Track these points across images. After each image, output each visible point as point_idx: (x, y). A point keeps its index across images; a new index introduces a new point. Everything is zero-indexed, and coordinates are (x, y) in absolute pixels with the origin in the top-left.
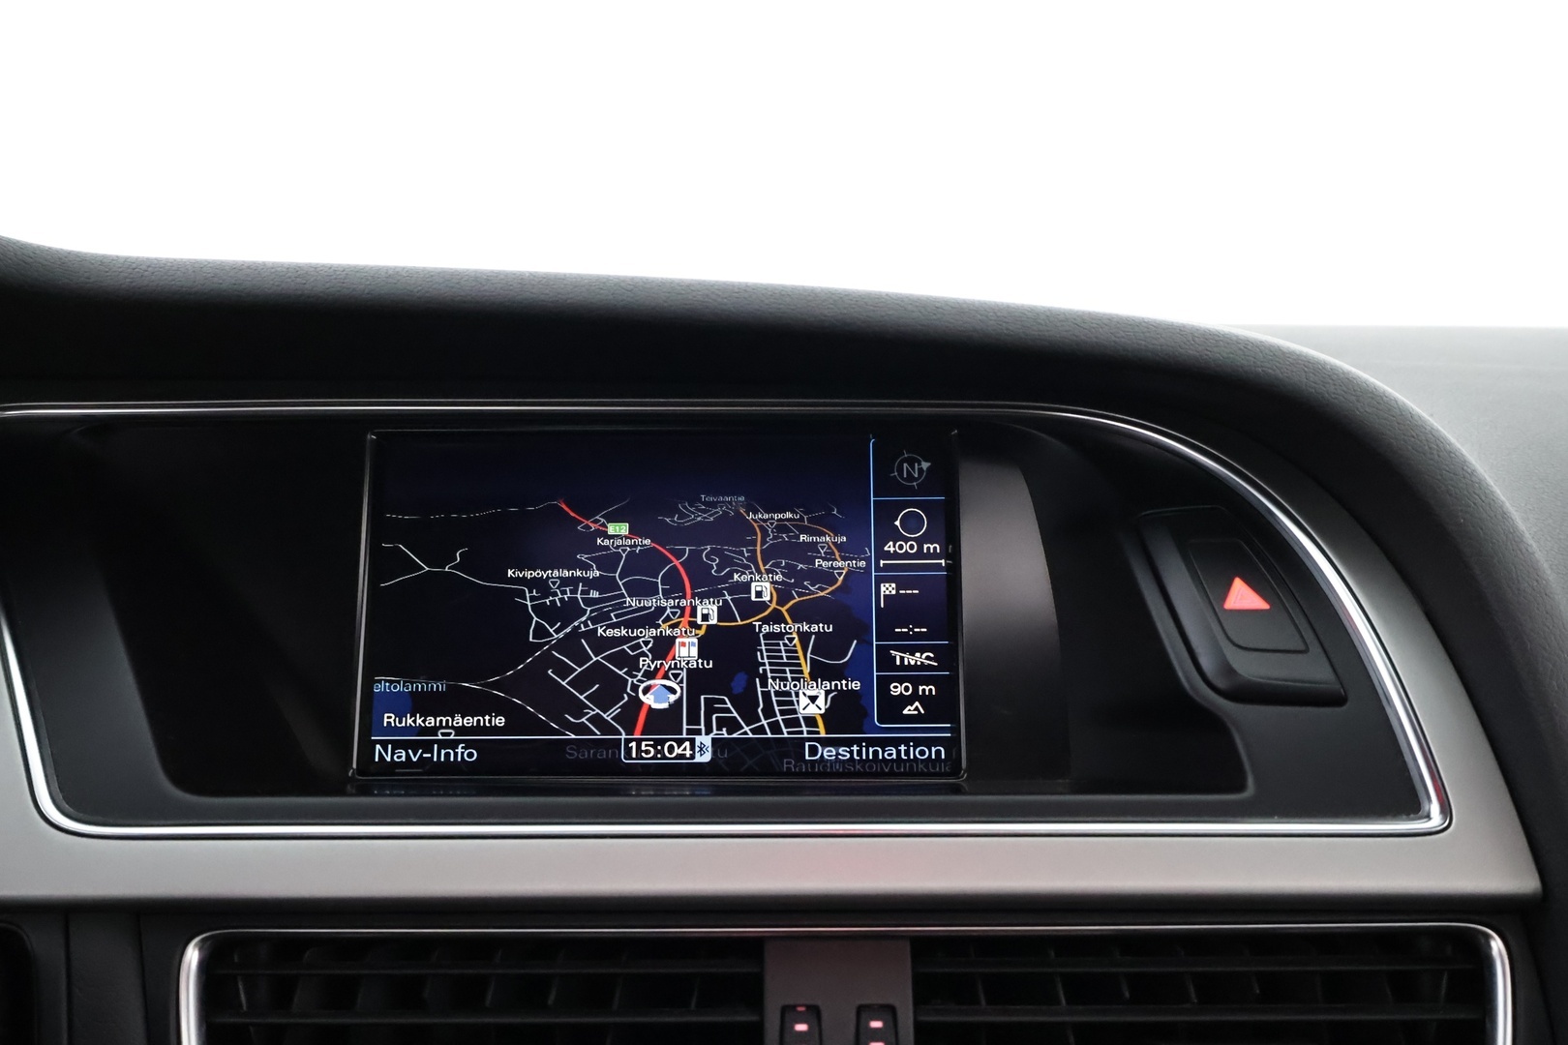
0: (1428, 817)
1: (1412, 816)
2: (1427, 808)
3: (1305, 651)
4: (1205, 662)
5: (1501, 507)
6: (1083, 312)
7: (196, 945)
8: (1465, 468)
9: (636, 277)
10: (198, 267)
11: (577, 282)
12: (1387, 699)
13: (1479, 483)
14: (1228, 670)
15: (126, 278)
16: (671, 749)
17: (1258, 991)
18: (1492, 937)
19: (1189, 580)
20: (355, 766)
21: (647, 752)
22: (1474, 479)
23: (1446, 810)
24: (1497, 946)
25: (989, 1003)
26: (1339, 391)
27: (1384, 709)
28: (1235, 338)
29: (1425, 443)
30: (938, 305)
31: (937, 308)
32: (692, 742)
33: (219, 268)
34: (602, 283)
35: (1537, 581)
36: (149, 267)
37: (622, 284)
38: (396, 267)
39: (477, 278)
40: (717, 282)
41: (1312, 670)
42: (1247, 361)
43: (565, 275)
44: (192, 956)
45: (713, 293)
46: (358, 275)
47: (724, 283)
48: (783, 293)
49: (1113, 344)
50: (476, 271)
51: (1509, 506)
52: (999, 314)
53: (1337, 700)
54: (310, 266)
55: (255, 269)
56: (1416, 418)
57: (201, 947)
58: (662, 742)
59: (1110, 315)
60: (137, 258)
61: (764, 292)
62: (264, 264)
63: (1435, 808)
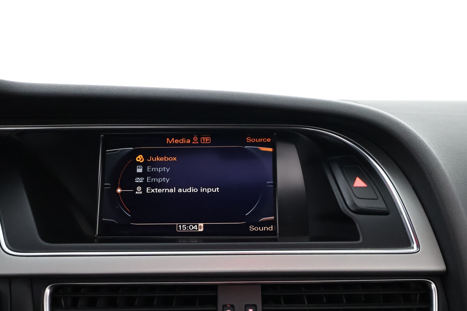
0: (413, 248)
1: (408, 248)
2: (413, 245)
3: (377, 199)
4: (348, 202)
5: (434, 156)
6: (312, 99)
7: (48, 288)
8: (424, 145)
9: (180, 89)
10: (50, 86)
11: (162, 90)
12: (401, 212)
13: (428, 149)
14: (355, 205)
15: (28, 89)
16: (191, 227)
17: (364, 300)
18: (432, 283)
19: (344, 178)
20: (97, 234)
21: (184, 228)
22: (426, 148)
23: (418, 246)
24: (433, 286)
25: (285, 303)
26: (387, 122)
27: (400, 216)
28: (356, 107)
29: (412, 138)
30: (269, 97)
31: (269, 98)
32: (198, 225)
33: (56, 86)
34: (170, 90)
35: (445, 179)
36: (35, 86)
37: (176, 91)
38: (108, 86)
39: (133, 89)
40: (204, 90)
41: (380, 205)
42: (360, 113)
43: (159, 88)
44: (48, 291)
45: (203, 93)
46: (97, 88)
47: (206, 91)
48: (223, 93)
49: (321, 108)
50: (132, 87)
51: (437, 156)
52: (287, 100)
53: (386, 213)
54: (83, 86)
55: (67, 87)
56: (410, 130)
57: (50, 288)
58: (189, 225)
59: (320, 100)
60: (31, 84)
61: (218, 93)
62: (69, 85)
63: (415, 245)
